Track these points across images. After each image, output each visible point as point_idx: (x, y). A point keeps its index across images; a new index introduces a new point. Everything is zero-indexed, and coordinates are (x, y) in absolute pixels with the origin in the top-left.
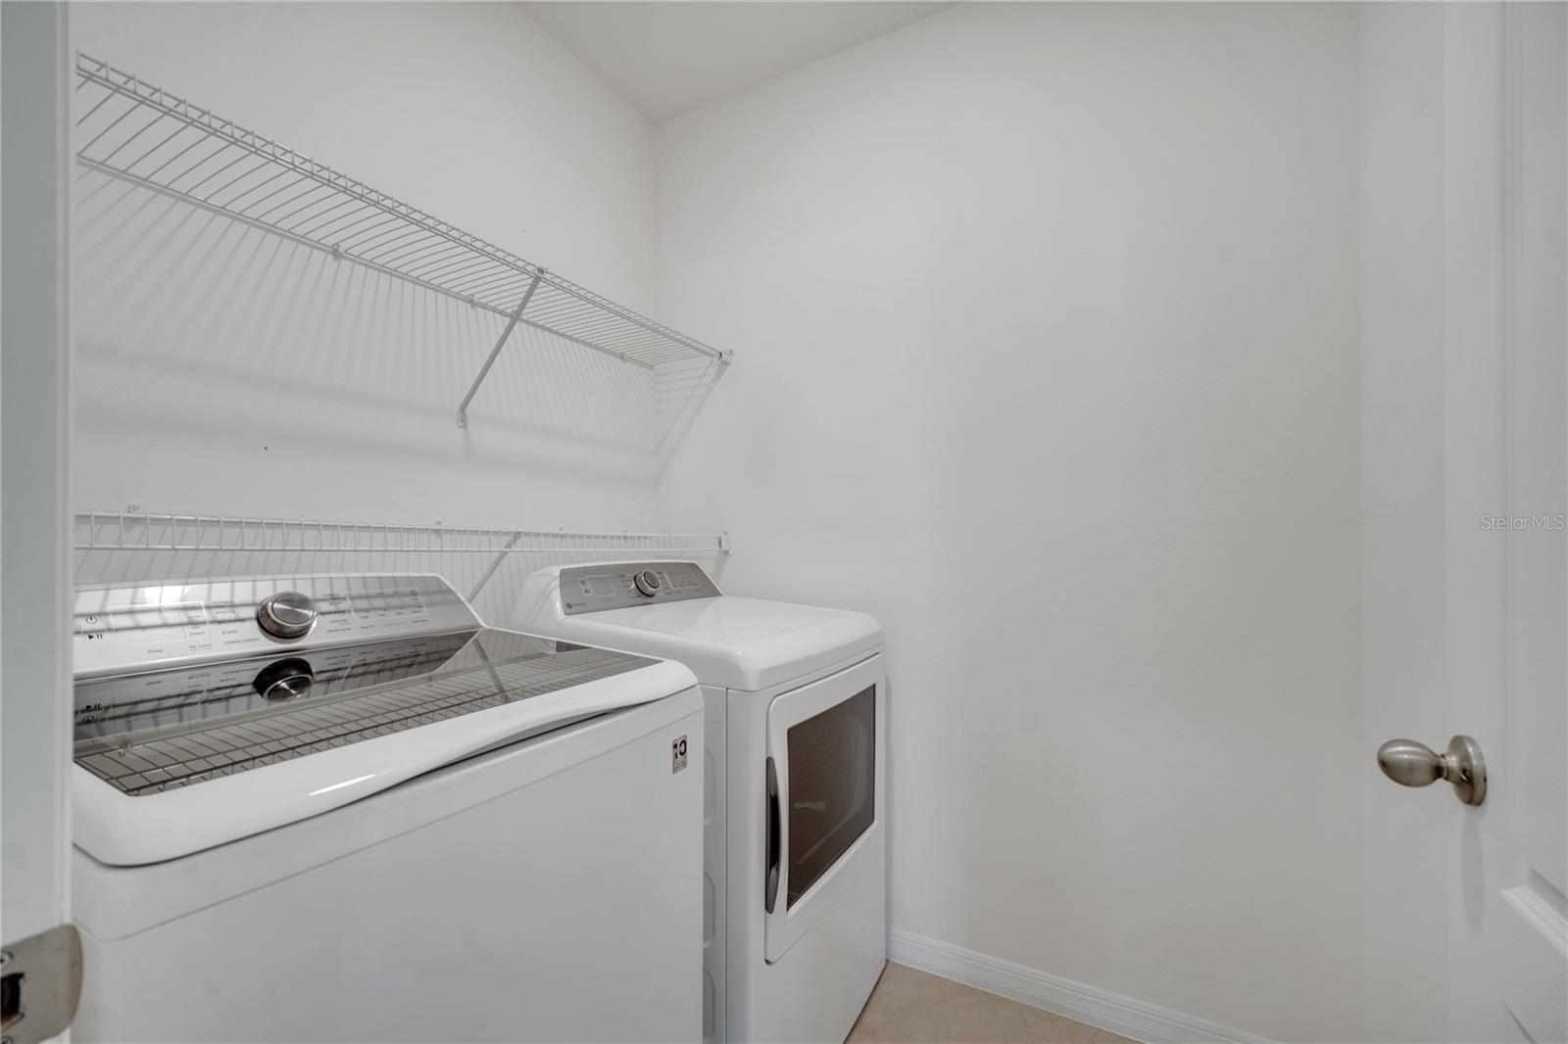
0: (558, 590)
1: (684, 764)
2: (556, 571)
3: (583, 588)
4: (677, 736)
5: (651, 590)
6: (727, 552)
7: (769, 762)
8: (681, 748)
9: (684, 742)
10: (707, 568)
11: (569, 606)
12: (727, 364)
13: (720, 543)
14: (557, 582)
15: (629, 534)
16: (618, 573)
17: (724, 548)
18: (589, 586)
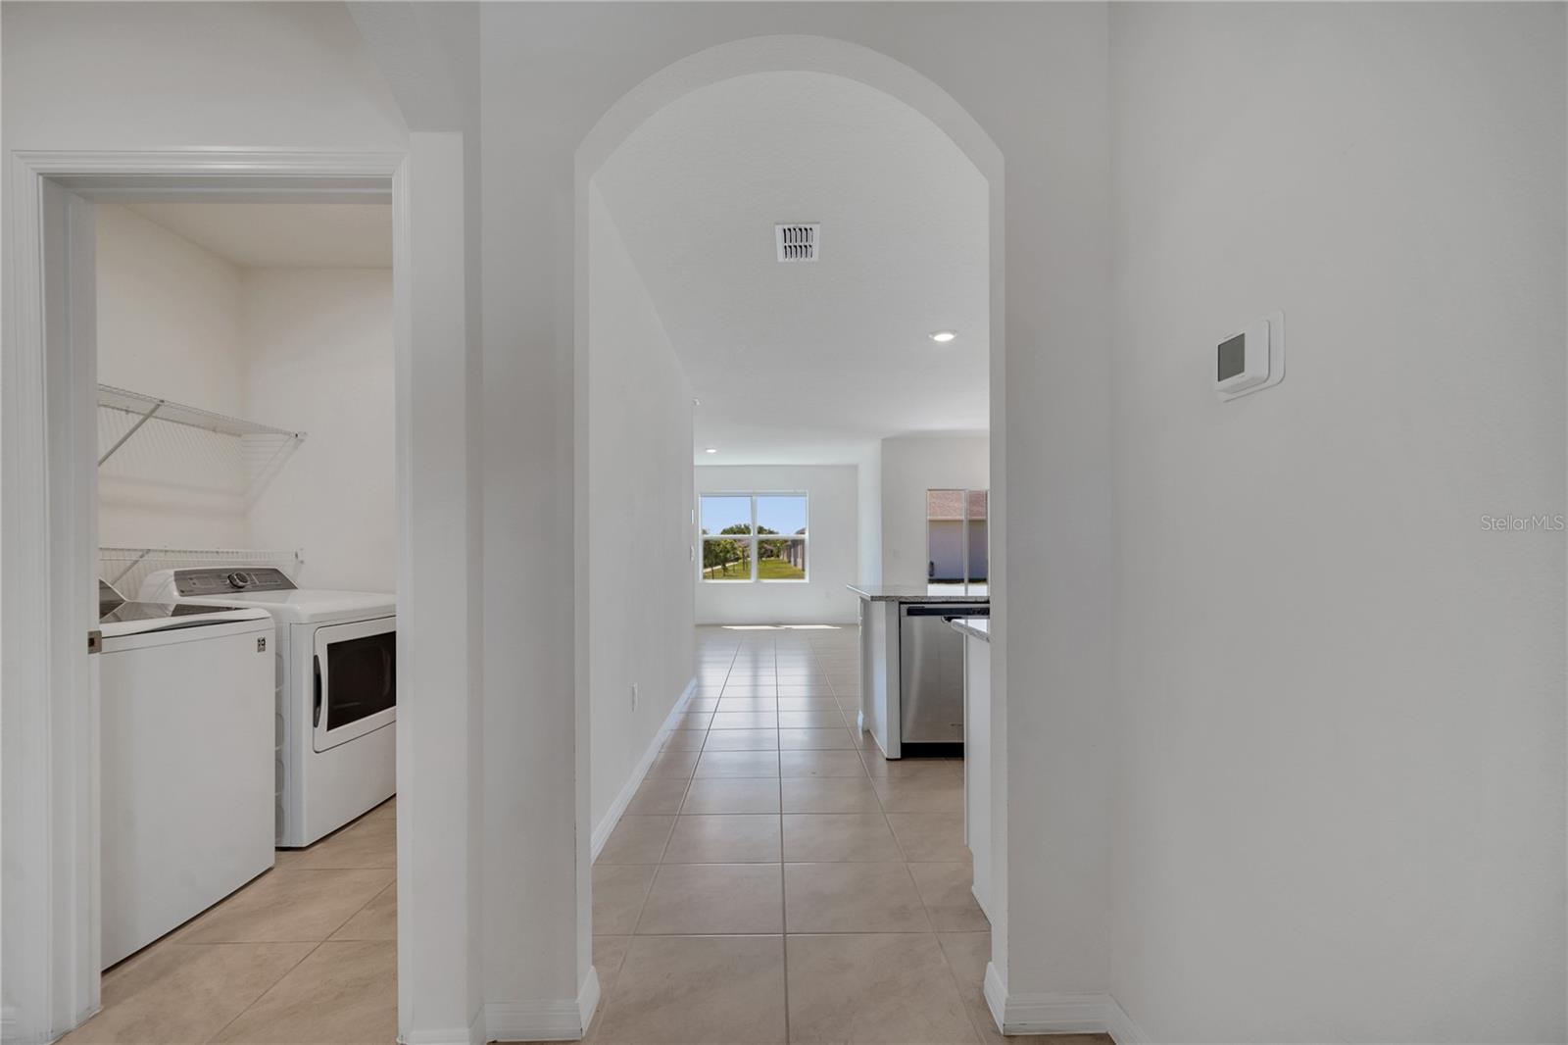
0: (174, 583)
1: (264, 650)
2: (172, 572)
3: (191, 582)
4: (261, 636)
5: (241, 584)
6: (302, 562)
7: (316, 658)
8: (262, 643)
9: (264, 640)
10: (287, 571)
11: (182, 592)
12: (302, 441)
13: (297, 556)
14: (173, 578)
15: (220, 550)
16: (216, 574)
17: (300, 558)
18: (195, 581)
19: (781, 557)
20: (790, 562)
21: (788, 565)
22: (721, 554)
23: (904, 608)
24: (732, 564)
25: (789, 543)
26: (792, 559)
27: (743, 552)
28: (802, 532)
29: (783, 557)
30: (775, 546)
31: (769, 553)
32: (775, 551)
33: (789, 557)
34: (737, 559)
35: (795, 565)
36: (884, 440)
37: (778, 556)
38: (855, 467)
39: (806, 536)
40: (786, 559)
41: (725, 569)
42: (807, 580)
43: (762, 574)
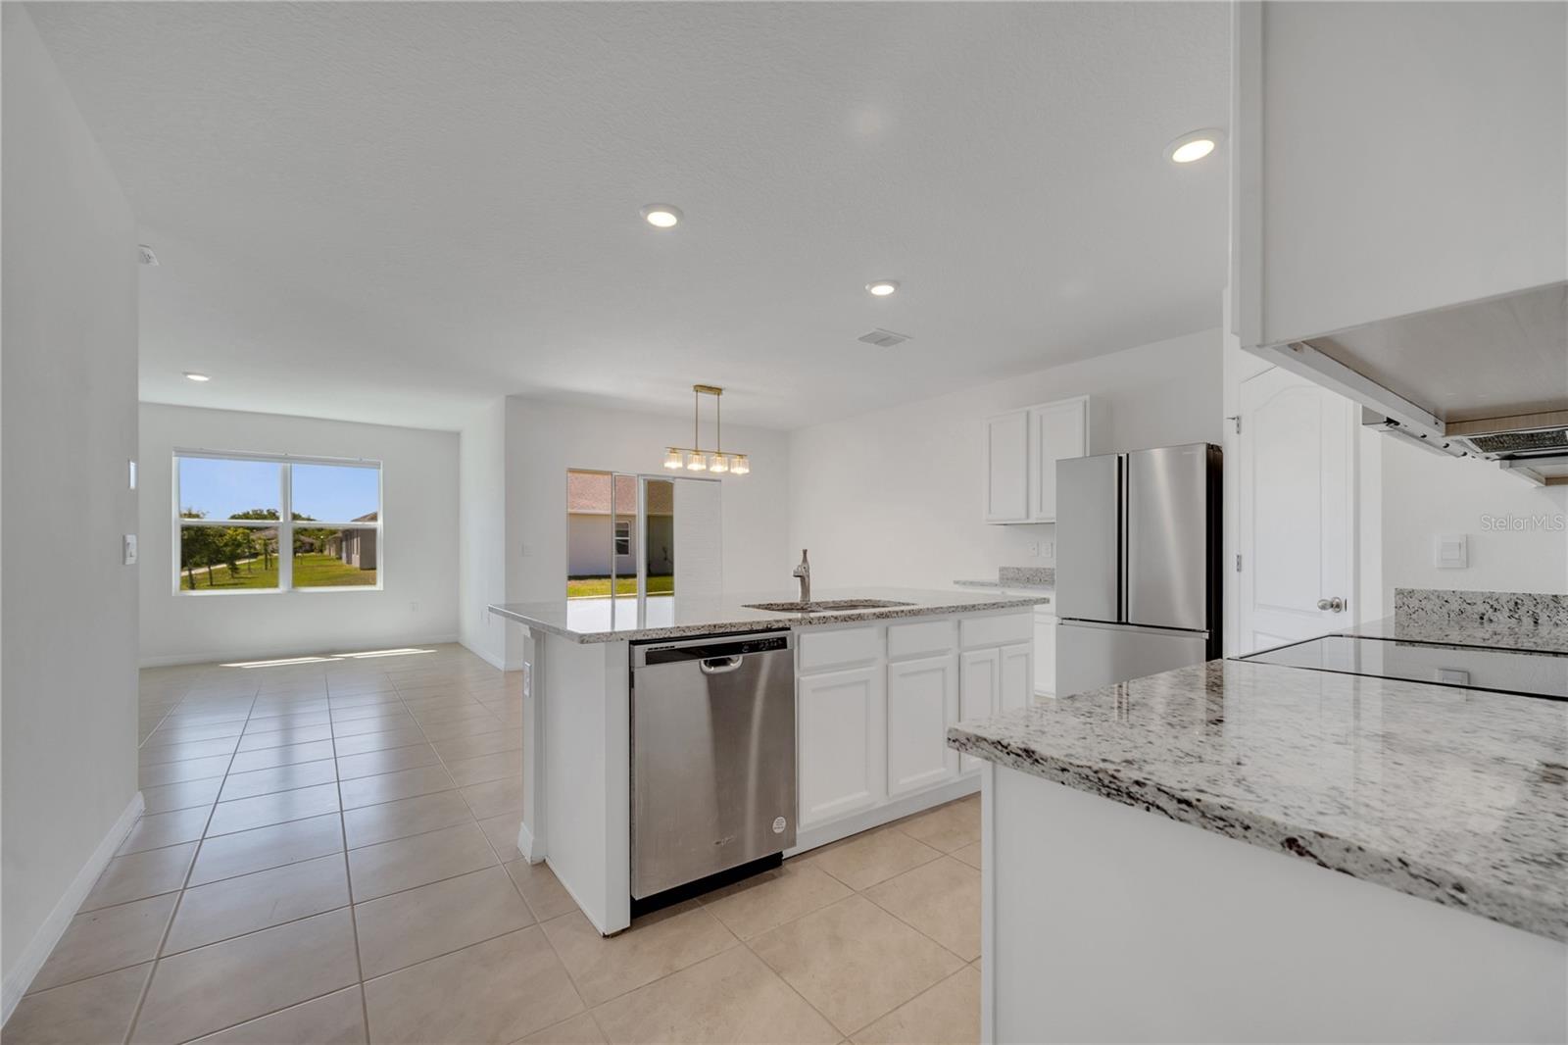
19: (326, 553)
20: (340, 558)
21: (337, 563)
22: (228, 549)
23: (640, 651)
24: (247, 561)
25: (340, 535)
26: (344, 555)
27: (266, 545)
28: (374, 518)
29: (330, 552)
30: (318, 538)
31: (308, 547)
32: (317, 544)
33: (339, 551)
34: (255, 555)
35: (349, 561)
36: (507, 397)
37: (321, 551)
38: (455, 437)
39: (379, 524)
40: (333, 554)
41: (234, 569)
42: (379, 586)
43: (297, 582)
